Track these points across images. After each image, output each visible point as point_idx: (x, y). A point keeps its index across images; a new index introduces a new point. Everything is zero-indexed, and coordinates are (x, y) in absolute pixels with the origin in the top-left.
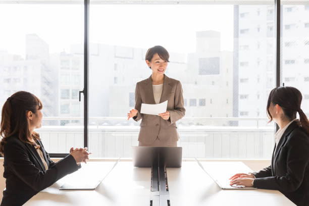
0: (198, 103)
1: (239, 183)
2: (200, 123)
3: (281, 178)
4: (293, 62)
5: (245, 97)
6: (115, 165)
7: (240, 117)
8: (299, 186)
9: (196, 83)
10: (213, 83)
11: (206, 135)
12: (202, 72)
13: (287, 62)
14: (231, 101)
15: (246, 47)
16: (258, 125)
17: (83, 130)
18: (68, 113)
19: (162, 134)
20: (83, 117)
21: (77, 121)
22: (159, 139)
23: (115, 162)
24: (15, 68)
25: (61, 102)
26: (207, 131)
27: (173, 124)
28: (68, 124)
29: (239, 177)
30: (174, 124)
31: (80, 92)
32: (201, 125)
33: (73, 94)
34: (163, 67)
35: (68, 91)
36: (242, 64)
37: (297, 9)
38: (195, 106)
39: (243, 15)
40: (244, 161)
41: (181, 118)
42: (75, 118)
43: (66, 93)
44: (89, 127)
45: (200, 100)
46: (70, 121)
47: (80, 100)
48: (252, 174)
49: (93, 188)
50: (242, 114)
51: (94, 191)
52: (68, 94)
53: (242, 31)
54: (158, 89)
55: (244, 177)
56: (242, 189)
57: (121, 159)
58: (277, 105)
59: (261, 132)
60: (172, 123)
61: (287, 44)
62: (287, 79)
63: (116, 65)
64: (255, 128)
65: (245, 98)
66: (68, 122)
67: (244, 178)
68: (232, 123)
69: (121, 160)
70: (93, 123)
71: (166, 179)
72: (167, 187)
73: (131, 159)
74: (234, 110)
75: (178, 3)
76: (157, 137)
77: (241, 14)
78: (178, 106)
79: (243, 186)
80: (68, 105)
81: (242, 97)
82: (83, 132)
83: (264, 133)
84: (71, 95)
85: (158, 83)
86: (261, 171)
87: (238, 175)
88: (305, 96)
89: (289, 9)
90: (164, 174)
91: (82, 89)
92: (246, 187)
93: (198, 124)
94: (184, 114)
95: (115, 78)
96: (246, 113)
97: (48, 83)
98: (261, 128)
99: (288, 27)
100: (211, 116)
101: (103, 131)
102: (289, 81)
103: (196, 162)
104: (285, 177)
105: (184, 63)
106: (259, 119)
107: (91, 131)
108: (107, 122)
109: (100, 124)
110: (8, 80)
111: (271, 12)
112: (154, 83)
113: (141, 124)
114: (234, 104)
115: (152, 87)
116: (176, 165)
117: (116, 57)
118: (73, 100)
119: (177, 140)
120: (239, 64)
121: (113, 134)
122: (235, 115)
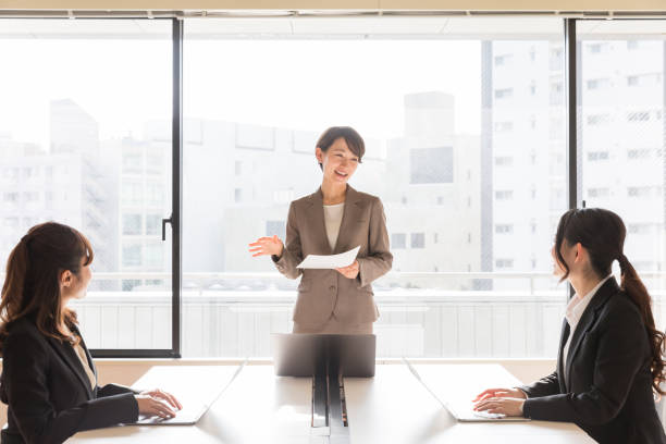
0: (408, 242)
1: (496, 408)
2: (413, 285)
3: (580, 396)
4: (604, 156)
5: (506, 228)
6: (238, 372)
7: (496, 271)
8: (618, 411)
9: (404, 201)
10: (440, 200)
11: (427, 309)
12: (416, 178)
13: (592, 156)
14: (477, 239)
15: (508, 126)
16: (532, 288)
17: (171, 300)
18: (140, 264)
19: (342, 308)
20: (171, 273)
21: (156, 282)
22: (335, 318)
23: (237, 367)
24: (29, 171)
25: (124, 241)
26: (428, 301)
27: (365, 287)
28: (139, 287)
29: (494, 396)
30: (368, 286)
31: (165, 221)
32: (415, 287)
33: (149, 226)
34: (346, 169)
35: (138, 218)
36: (500, 161)
37: (612, 48)
38: (404, 247)
39: (500, 59)
40: (503, 364)
41: (383, 274)
42: (154, 275)
43: (134, 224)
44: (183, 294)
45: (412, 235)
46: (144, 282)
47: (164, 239)
48: (520, 389)
49: (191, 421)
50: (500, 264)
51: (194, 427)
52: (139, 226)
53: (500, 94)
54: (334, 213)
55: (502, 395)
56: (499, 421)
57: (250, 359)
58: (579, 245)
59: (540, 301)
60: (364, 284)
61: (592, 120)
62: (593, 193)
63: (238, 164)
64: (527, 293)
65: (507, 230)
66: (138, 282)
67: (503, 399)
68: (478, 285)
69: (249, 363)
70: (192, 285)
71: (344, 401)
72: (345, 417)
73: (271, 359)
74: (482, 256)
75: (366, 36)
76: (333, 313)
77: (497, 58)
78: (377, 249)
79: (501, 415)
80: (138, 248)
81: (500, 229)
82: (171, 305)
83: (545, 304)
84: (144, 226)
85: (334, 201)
86: (538, 384)
87: (492, 393)
88: (630, 226)
89: (596, 48)
90: (339, 391)
91: (168, 214)
92: (508, 416)
93: (409, 286)
94: (391, 266)
95: (237, 192)
96: (509, 263)
97: (97, 201)
98: (537, 293)
99: (592, 84)
100: (436, 270)
101: (213, 302)
102: (595, 196)
103: (406, 366)
104: (589, 394)
105: (379, 160)
106: (536, 275)
107: (186, 302)
108: (221, 282)
109: (207, 287)
110: (13, 197)
111: (558, 53)
112: (326, 201)
113: (300, 286)
114: (483, 245)
115: (322, 209)
116: (364, 372)
117: (238, 147)
118: (150, 237)
119: (374, 320)
120: (494, 160)
121: (233, 308)
122: (486, 266)
